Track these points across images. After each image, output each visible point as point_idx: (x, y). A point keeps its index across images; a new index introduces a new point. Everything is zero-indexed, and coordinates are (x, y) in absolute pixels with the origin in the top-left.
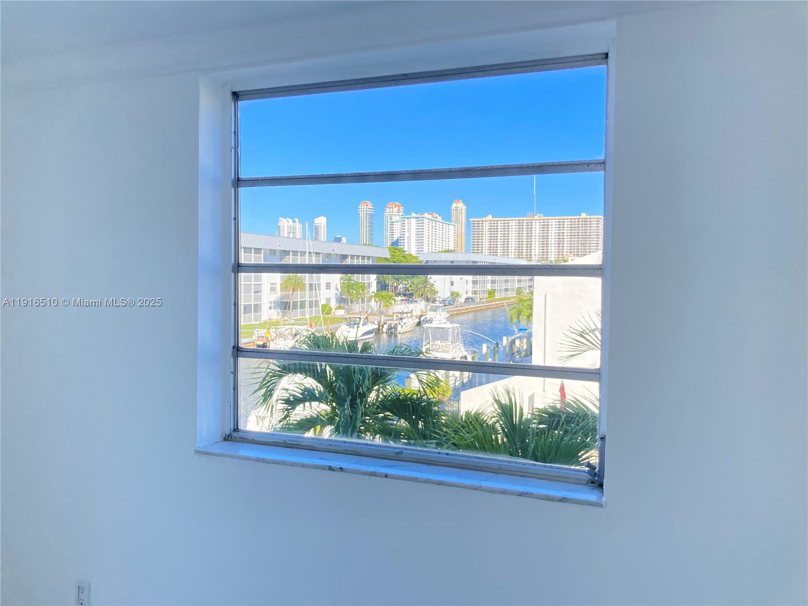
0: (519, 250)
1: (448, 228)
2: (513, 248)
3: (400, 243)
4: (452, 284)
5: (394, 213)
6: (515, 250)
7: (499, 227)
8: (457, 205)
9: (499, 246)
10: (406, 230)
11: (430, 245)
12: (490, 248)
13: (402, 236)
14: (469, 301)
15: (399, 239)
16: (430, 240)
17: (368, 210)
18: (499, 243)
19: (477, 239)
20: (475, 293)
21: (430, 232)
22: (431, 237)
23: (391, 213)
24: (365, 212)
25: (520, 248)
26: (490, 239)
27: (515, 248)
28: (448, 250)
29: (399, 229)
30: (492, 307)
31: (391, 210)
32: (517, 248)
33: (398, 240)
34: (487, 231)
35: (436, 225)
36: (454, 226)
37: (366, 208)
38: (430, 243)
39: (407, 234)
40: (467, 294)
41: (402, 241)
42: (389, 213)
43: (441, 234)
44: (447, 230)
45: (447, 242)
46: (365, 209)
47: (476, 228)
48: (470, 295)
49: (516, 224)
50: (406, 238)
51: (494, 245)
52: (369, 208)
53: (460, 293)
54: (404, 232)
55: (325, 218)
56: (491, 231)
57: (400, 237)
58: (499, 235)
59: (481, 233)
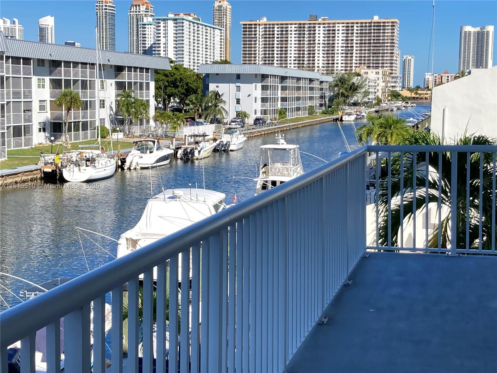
0: (300, 60)
1: (212, 33)
2: (293, 59)
3: (154, 51)
4: (238, 101)
5: (141, 13)
6: (295, 60)
7: (276, 32)
8: (221, 4)
9: (275, 55)
10: (162, 35)
11: (192, 54)
12: (264, 59)
13: (157, 42)
14: (260, 123)
15: (153, 46)
16: (192, 47)
17: (108, 8)
18: (275, 52)
19: (249, 47)
20: (265, 112)
21: (192, 38)
22: (192, 44)
23: (138, 13)
24: (104, 11)
25: (301, 59)
26: (265, 47)
27: (295, 59)
28: (226, 60)
29: (152, 33)
30: (285, 129)
31: (138, 8)
32: (297, 59)
33: (151, 47)
34: (261, 37)
35: (199, 29)
36: (220, 30)
37: (106, 6)
38: (192, 51)
39: (163, 40)
40: (256, 114)
41: (157, 49)
42: (135, 13)
43: (204, 41)
44: (212, 36)
45: (212, 51)
46: (104, 7)
47: (248, 33)
48: (259, 115)
49: (296, 29)
50: (162, 45)
51: (269, 54)
52: (109, 6)
53: (247, 112)
54: (160, 37)
55: (53, 18)
56: (266, 38)
57: (154, 44)
58: (276, 42)
59: (253, 39)
